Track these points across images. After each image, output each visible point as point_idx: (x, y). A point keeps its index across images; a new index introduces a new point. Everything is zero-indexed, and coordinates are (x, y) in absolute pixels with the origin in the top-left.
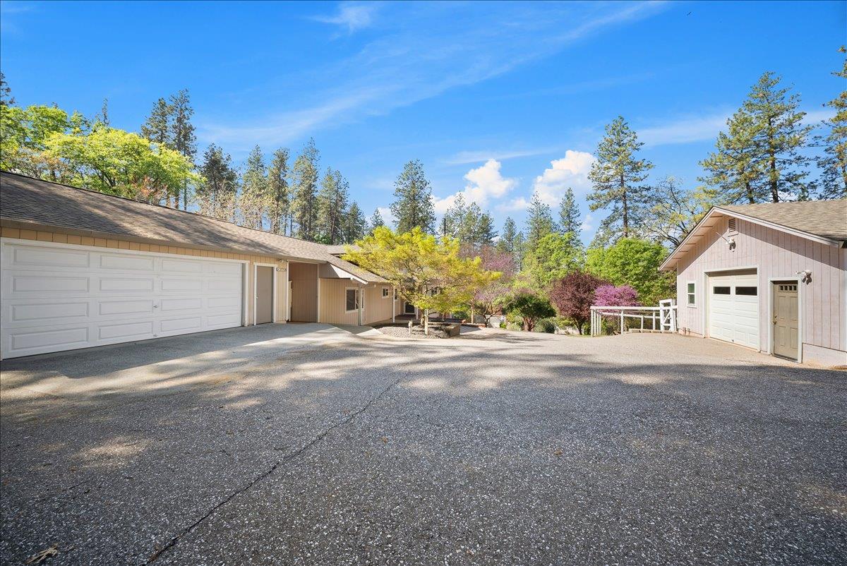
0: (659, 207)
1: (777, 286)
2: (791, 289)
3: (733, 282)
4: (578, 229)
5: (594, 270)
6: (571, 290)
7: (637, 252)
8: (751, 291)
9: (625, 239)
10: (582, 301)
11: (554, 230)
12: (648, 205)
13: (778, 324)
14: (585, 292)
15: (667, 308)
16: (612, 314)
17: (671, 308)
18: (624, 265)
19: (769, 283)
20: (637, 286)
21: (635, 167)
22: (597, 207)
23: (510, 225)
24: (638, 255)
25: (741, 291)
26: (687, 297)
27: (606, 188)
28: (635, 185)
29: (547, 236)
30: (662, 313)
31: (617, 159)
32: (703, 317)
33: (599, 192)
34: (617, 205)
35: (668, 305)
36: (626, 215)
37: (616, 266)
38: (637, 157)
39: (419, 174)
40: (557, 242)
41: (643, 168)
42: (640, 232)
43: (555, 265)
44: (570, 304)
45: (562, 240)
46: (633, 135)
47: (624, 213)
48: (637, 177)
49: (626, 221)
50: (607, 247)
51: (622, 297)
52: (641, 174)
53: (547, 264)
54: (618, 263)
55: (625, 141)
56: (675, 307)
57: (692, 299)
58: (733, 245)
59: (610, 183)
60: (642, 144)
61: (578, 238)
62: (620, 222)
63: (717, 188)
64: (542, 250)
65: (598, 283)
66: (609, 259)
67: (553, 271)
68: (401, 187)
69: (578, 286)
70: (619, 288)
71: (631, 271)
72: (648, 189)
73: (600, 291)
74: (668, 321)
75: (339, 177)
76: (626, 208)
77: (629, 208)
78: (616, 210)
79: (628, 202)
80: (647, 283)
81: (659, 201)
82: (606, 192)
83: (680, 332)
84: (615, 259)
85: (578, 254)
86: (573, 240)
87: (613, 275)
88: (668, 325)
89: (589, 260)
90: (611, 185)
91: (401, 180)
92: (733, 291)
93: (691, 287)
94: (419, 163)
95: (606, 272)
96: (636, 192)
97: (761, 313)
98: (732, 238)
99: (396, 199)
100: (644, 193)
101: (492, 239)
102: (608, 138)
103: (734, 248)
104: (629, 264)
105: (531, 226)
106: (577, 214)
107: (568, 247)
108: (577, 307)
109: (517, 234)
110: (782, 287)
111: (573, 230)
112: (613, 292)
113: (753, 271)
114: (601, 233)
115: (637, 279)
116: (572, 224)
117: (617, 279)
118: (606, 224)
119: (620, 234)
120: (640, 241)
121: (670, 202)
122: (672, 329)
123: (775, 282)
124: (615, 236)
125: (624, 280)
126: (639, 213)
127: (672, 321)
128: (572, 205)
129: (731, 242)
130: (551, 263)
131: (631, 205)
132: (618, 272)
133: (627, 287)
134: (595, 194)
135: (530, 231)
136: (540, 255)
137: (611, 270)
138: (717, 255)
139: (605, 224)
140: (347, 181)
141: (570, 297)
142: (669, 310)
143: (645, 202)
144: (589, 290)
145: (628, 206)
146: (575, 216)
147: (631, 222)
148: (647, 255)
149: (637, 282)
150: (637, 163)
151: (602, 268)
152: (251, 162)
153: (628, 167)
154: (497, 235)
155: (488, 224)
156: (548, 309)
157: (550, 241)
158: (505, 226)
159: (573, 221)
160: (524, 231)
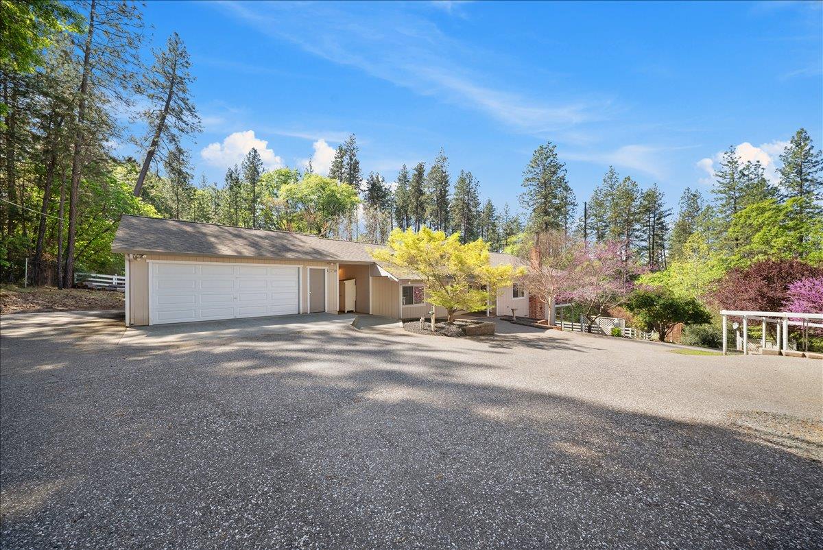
6: (757, 285)
23: (693, 198)
39: (551, 158)
68: (530, 176)
75: (471, 176)
91: (530, 168)
94: (551, 146)
99: (525, 190)
101: (663, 219)
105: (724, 196)
128: (807, 155)
135: (721, 202)
140: (478, 180)
152: (400, 180)
154: (671, 214)
155: (655, 202)
156: (690, 312)
157: (754, 214)
158: (682, 201)
159: (809, 178)
160: (712, 204)
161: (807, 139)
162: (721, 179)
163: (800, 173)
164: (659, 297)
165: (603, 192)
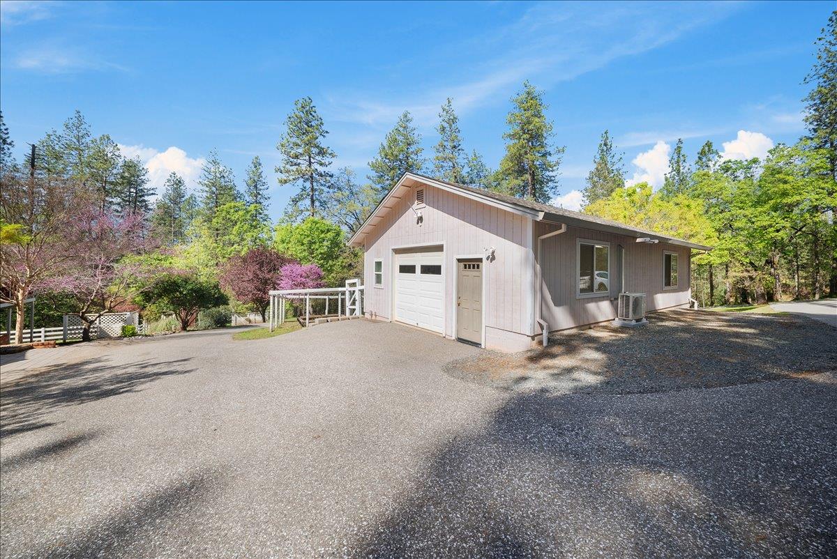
0: (339, 195)
1: (462, 265)
2: (474, 268)
3: (419, 260)
4: (265, 203)
5: (281, 247)
6: (253, 269)
7: (322, 232)
8: (435, 270)
9: (311, 218)
10: (265, 282)
11: (238, 199)
12: (331, 190)
13: (463, 305)
14: (270, 271)
15: (352, 289)
16: (298, 297)
17: (357, 289)
18: (311, 243)
19: (455, 262)
20: (322, 266)
21: (322, 152)
22: (286, 182)
24: (323, 235)
25: (428, 270)
26: (374, 277)
27: (295, 165)
28: (321, 169)
29: (228, 205)
30: (347, 293)
31: (306, 138)
32: (390, 299)
33: (288, 166)
34: (306, 184)
35: (354, 285)
36: (312, 196)
37: (303, 244)
38: (323, 142)
40: (241, 213)
41: (328, 155)
42: (324, 214)
43: (237, 239)
44: (250, 287)
45: (248, 212)
46: (320, 121)
47: (311, 193)
48: (323, 161)
49: (313, 202)
50: (295, 225)
51: (308, 277)
52: (326, 160)
53: (227, 237)
54: (305, 241)
55: (313, 124)
56: (362, 287)
57: (379, 279)
58: (420, 219)
59: (299, 161)
60: (327, 132)
61: (266, 212)
62: (308, 202)
63: (378, 187)
64: (220, 220)
65: (283, 261)
66: (296, 236)
67: (236, 246)
69: (261, 265)
70: (306, 266)
71: (317, 250)
72: (331, 176)
73: (285, 270)
74: (354, 303)
76: (313, 190)
77: (316, 190)
78: (304, 189)
79: (315, 184)
80: (330, 262)
81: (339, 189)
82: (294, 168)
83: (367, 316)
84: (303, 237)
85: (265, 230)
86: (260, 214)
87: (300, 253)
88: (353, 307)
89: (277, 237)
90: (299, 164)
92: (418, 269)
93: (379, 265)
95: (294, 250)
96: (321, 175)
97: (446, 294)
98: (420, 211)
100: (328, 178)
101: (146, 198)
102: (297, 113)
103: (421, 222)
104: (315, 243)
105: (207, 189)
106: (266, 187)
107: (254, 220)
108: (259, 290)
109: (186, 197)
110: (465, 265)
111: (260, 203)
112: (299, 271)
113: (439, 248)
114: (290, 210)
115: (321, 259)
116: (260, 196)
117: (305, 257)
118: (295, 201)
119: (308, 213)
120: (324, 222)
121: (348, 193)
122: (358, 312)
123: (459, 260)
124: (303, 214)
125: (311, 259)
126: (324, 197)
127: (357, 303)
128: (260, 176)
129: (419, 215)
130: (232, 237)
131: (317, 188)
132: (305, 250)
133: (314, 265)
134: (284, 167)
135: (205, 194)
136: (218, 226)
137: (298, 248)
138: (405, 230)
139: (293, 201)
141: (251, 277)
142: (354, 291)
143: (329, 187)
144: (274, 269)
145: (315, 187)
146: (262, 188)
147: (317, 204)
148: (330, 235)
149: (322, 261)
150: (323, 149)
151: (290, 245)
153: (315, 150)
154: (154, 194)
155: (138, 176)
156: (216, 296)
157: (232, 211)
158: (168, 184)
159: (261, 193)
160: (197, 194)
161: (260, 164)
162: (206, 173)
163: (256, 186)
164: (187, 282)
165: (64, 142)
